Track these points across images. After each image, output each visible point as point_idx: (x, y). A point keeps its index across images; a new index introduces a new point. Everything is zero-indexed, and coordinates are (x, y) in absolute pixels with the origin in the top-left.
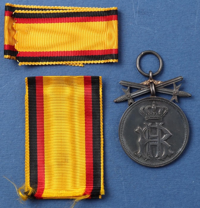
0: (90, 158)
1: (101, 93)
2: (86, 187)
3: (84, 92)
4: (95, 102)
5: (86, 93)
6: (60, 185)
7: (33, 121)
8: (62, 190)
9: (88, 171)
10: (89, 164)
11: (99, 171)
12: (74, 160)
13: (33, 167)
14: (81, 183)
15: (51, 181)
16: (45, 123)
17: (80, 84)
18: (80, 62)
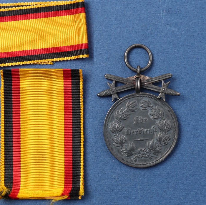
0: (69, 157)
1: (81, 87)
2: (65, 187)
3: (63, 85)
4: (75, 97)
5: (65, 87)
6: (37, 185)
7: (8, 116)
8: (38, 190)
9: (67, 170)
10: (68, 162)
11: (79, 170)
12: (52, 159)
13: (8, 165)
14: (59, 182)
15: (27, 180)
16: (22, 119)
17: (59, 77)
18: (49, 60)
